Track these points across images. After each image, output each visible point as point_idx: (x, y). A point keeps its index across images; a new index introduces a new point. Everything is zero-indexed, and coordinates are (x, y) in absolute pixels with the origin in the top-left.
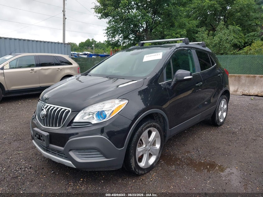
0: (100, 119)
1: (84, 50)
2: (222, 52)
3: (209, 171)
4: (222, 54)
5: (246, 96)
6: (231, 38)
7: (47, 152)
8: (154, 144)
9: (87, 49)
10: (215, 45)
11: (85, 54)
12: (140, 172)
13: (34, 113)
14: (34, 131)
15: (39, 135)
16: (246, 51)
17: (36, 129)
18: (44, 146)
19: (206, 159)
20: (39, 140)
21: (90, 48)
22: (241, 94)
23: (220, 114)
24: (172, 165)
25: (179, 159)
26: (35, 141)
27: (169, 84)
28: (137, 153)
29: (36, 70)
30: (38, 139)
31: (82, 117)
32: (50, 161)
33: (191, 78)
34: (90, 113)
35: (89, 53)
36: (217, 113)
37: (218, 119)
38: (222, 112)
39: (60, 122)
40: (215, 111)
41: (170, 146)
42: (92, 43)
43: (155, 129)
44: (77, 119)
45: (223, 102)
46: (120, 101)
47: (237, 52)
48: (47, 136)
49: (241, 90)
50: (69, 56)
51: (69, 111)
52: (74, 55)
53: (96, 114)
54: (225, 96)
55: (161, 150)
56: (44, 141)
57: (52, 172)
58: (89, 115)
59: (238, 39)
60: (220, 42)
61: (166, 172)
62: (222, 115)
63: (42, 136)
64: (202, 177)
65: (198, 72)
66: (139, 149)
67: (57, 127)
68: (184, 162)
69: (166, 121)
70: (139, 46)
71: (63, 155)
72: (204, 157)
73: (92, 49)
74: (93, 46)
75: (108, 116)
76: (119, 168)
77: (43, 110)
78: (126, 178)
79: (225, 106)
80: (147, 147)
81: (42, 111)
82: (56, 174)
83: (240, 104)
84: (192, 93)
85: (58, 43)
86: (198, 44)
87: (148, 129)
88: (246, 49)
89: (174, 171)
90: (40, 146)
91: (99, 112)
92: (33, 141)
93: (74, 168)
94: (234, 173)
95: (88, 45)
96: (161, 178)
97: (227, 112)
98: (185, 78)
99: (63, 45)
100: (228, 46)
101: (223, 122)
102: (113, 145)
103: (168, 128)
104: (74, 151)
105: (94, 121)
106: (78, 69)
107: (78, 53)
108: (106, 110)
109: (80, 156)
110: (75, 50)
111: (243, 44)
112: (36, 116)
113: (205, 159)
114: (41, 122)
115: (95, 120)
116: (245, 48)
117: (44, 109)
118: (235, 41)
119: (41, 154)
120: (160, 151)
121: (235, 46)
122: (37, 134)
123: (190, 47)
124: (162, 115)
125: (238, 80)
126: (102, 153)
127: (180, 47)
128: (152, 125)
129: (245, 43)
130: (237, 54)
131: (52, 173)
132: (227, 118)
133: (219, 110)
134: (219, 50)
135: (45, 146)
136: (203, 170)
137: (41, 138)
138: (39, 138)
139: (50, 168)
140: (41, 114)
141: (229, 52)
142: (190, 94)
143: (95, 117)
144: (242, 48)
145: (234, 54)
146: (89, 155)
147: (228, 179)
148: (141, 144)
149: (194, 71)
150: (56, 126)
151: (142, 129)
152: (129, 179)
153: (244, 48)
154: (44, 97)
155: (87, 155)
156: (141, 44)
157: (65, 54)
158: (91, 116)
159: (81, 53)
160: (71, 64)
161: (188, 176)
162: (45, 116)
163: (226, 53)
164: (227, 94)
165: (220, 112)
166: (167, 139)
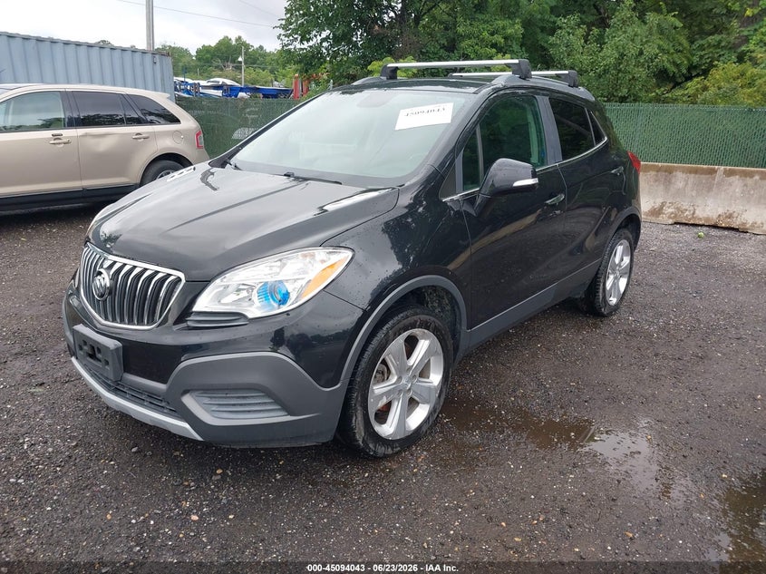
0: (270, 305)
1: (213, 73)
2: (624, 92)
3: (573, 446)
4: (623, 100)
5: (684, 228)
6: (650, 50)
7: (117, 395)
8: (424, 372)
9: (222, 70)
10: (604, 70)
11: (217, 87)
12: (381, 450)
13: (74, 278)
14: (74, 333)
15: (93, 348)
16: (691, 91)
17: (80, 328)
18: (107, 378)
19: (568, 414)
20: (92, 360)
21: (231, 65)
22: (671, 221)
23: (609, 284)
24: (473, 429)
25: (492, 411)
26: (80, 362)
27: (470, 200)
28: (371, 400)
29: (68, 137)
30: (89, 359)
31: (218, 298)
32: (125, 417)
33: (533, 185)
34: (242, 287)
35: (229, 82)
36: (602, 280)
37: (604, 297)
38: (616, 278)
39: (154, 313)
40: (597, 273)
41: (467, 372)
42: (236, 50)
43: (426, 331)
44: (204, 303)
45: (620, 249)
46: (330, 252)
47: (667, 95)
48: (117, 349)
49: (670, 210)
50: (168, 95)
51: (179, 280)
52: (182, 87)
53: (259, 289)
54: (627, 232)
55: (444, 390)
56: (107, 363)
57: (134, 450)
58: (239, 290)
59: (672, 54)
60: (620, 64)
61: (456, 447)
62: (615, 285)
63: (99, 351)
64: (553, 463)
65: (555, 161)
66: (378, 389)
67: (143, 325)
68: (507, 421)
69: (459, 308)
70: (384, 78)
71: (163, 404)
72: (562, 407)
73: (238, 68)
74: (240, 59)
75: (293, 296)
76: (325, 441)
77: (100, 273)
78: (346, 466)
79: (627, 260)
80: (404, 381)
81: (99, 277)
82: (145, 455)
83: (665, 250)
84: (535, 222)
85: (134, 51)
86: (558, 77)
87: (406, 334)
88: (692, 86)
89: (478, 446)
90: (93, 376)
91: (266, 283)
92: (73, 359)
93: (198, 441)
94: (640, 453)
95: (224, 55)
96: (441, 465)
97: (629, 277)
98: (517, 184)
99: (148, 58)
100: (641, 73)
101: (617, 307)
102: (310, 378)
103: (464, 327)
104: (196, 393)
105: (254, 310)
106: (197, 135)
107: (196, 82)
108: (287, 281)
109: (214, 408)
110: (186, 70)
111: (684, 71)
112: (78, 289)
113: (565, 414)
114: (95, 309)
115: (255, 306)
116: (689, 84)
117: (101, 270)
118: (664, 61)
119: (98, 397)
120: (441, 391)
121: (663, 76)
122: (85, 343)
123: (532, 87)
124: (448, 292)
125: (665, 179)
126: (277, 401)
127: (505, 88)
128: (416, 321)
129: (691, 67)
130: (665, 101)
131: (135, 453)
132: (629, 292)
133: (609, 271)
134: (616, 87)
135: (111, 377)
136: (557, 443)
137: (99, 356)
138: (93, 356)
139: (127, 437)
140: (96, 286)
141: (642, 94)
142: (531, 225)
143: (257, 298)
144: (682, 82)
145: (658, 100)
146: (241, 405)
147: (623, 468)
148: (385, 374)
149: (542, 161)
150: (140, 322)
151: (386, 335)
152: (352, 469)
153: (686, 81)
154: (101, 234)
155: (234, 405)
156: (388, 71)
157: (155, 90)
158: (244, 294)
159: (203, 83)
160: (174, 120)
161: (516, 460)
162: (107, 291)
163: (634, 95)
164: (632, 224)
165: (611, 277)
166: (460, 354)
